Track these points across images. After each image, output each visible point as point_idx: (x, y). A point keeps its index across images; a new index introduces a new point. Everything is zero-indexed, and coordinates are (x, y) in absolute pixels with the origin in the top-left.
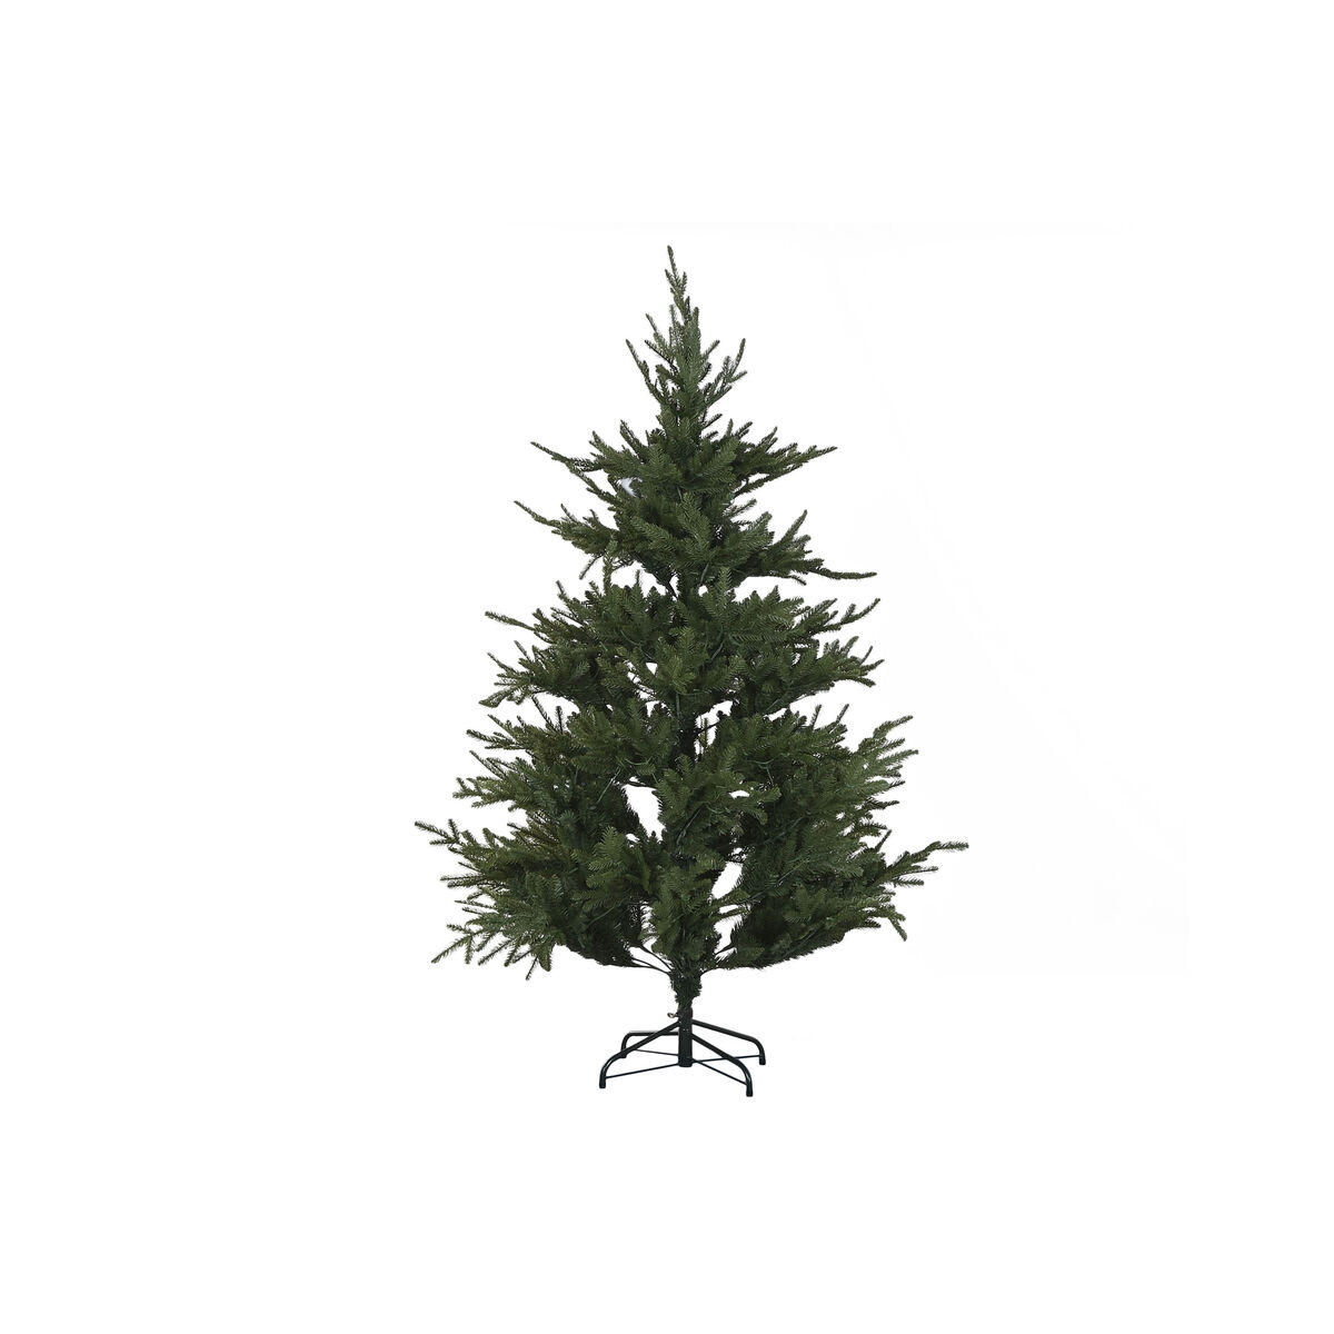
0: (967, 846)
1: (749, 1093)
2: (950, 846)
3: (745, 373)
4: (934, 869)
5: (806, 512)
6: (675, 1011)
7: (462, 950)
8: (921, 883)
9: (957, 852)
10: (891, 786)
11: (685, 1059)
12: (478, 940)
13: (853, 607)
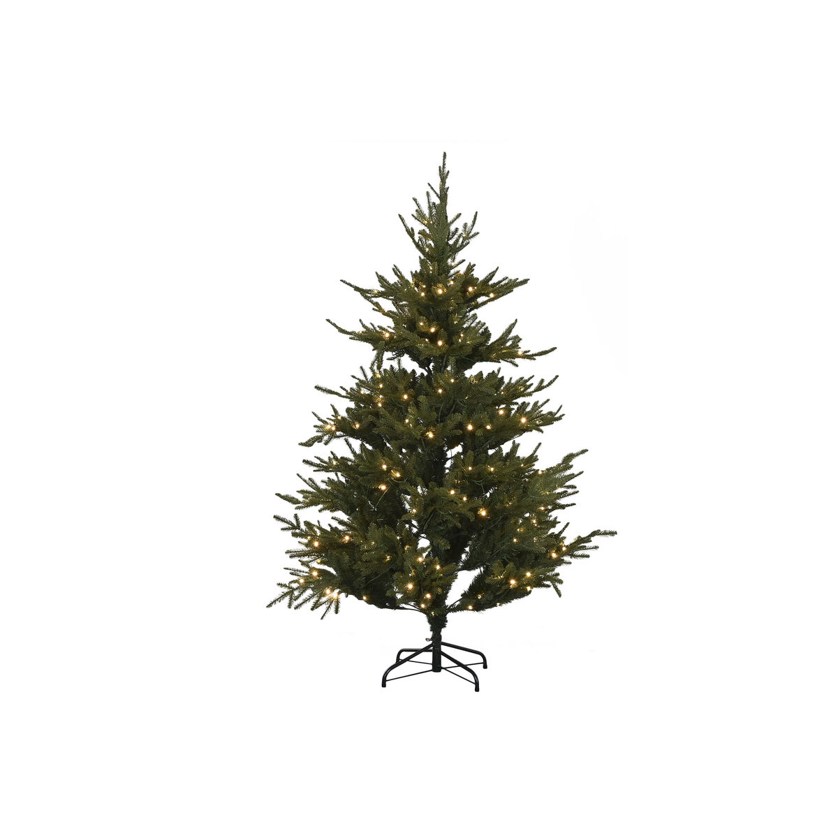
0: (616, 533)
1: (477, 689)
2: (605, 533)
3: (478, 233)
4: (596, 548)
5: (516, 320)
6: (430, 637)
7: (287, 599)
8: (588, 556)
9: (610, 537)
10: (570, 494)
11: (437, 667)
12: (296, 593)
13: (542, 381)
